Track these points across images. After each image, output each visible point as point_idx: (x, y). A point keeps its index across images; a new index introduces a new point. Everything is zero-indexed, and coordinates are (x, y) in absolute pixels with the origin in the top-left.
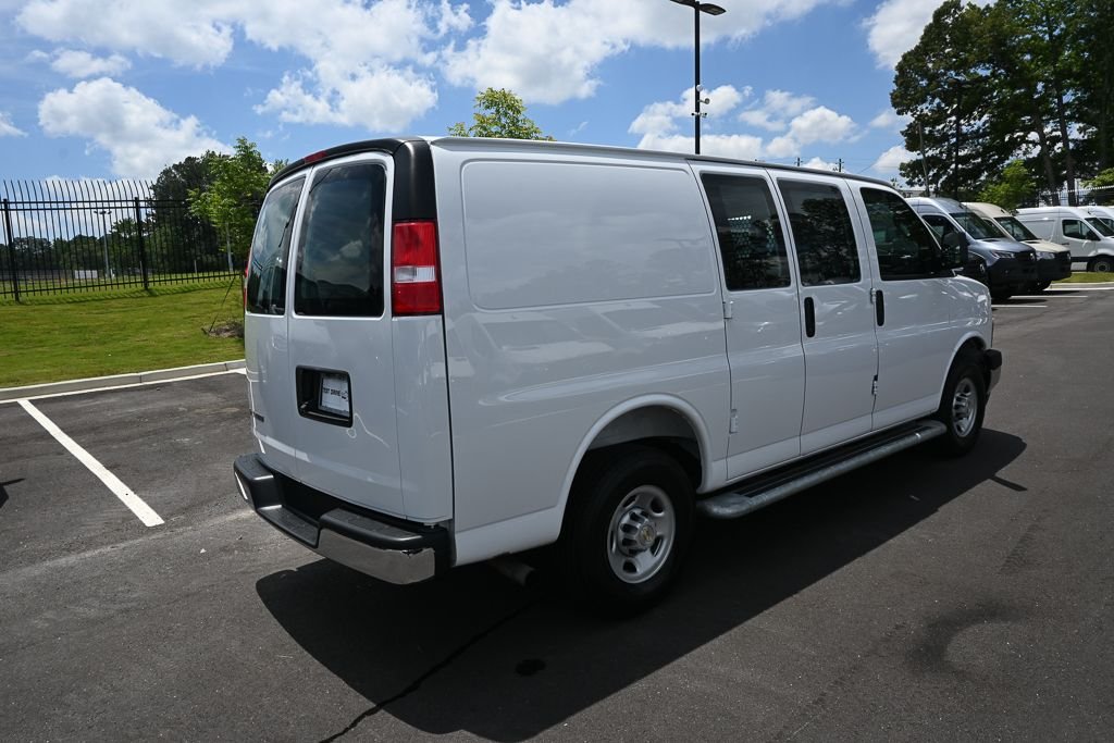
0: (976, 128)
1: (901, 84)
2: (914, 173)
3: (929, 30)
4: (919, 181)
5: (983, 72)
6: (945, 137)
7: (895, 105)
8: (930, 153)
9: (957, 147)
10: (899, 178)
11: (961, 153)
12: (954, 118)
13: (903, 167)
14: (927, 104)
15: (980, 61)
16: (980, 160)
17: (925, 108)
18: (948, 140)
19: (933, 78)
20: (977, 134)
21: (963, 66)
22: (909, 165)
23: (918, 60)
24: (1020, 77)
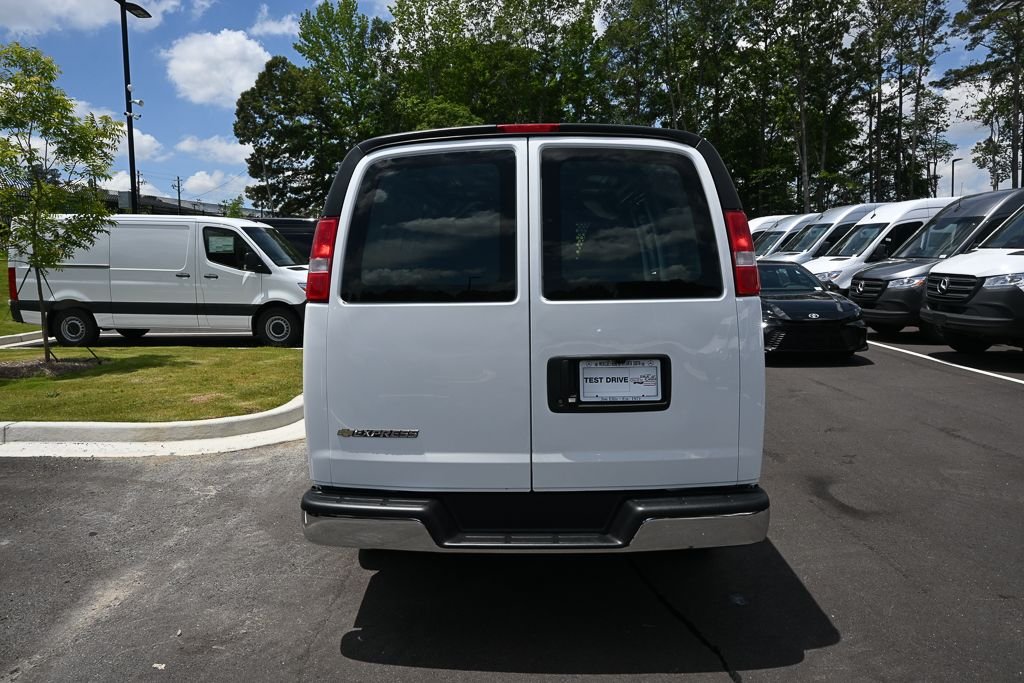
0: (304, 166)
1: (243, 118)
2: (258, 197)
3: (262, 77)
4: (262, 204)
5: (305, 121)
6: (281, 170)
7: (237, 135)
8: (270, 181)
9: (290, 179)
10: (246, 200)
11: (295, 185)
12: (287, 155)
13: (248, 190)
14: (265, 140)
15: (305, 112)
16: (309, 193)
17: (265, 142)
18: (283, 173)
19: (268, 118)
20: (307, 171)
21: (291, 113)
22: (253, 189)
23: (255, 100)
24: (335, 130)
